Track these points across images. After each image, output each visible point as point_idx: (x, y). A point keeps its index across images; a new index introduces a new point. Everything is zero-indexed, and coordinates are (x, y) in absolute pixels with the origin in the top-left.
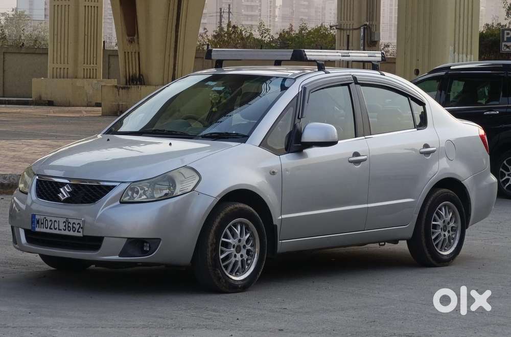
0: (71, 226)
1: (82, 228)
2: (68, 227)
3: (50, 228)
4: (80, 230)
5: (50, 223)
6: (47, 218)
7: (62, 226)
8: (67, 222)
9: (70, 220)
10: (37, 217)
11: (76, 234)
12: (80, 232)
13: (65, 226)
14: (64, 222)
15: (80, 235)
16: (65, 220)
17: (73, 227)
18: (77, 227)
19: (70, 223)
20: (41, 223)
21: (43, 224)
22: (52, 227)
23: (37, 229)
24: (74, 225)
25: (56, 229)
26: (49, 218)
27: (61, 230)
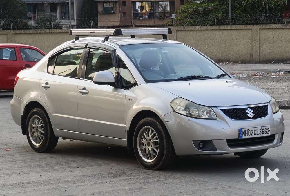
0: (264, 131)
1: (270, 131)
2: (263, 131)
3: (252, 135)
4: (269, 132)
5: (251, 132)
6: (250, 129)
7: (259, 132)
8: (261, 129)
9: (263, 128)
10: (243, 130)
11: (267, 135)
12: (269, 133)
13: (261, 132)
14: (260, 129)
15: (269, 135)
16: (260, 128)
17: (265, 131)
18: (267, 130)
19: (263, 129)
20: (246, 133)
21: (247, 133)
22: (253, 134)
23: (243, 137)
24: (266, 130)
25: (255, 135)
26: (251, 129)
27: (258, 134)
